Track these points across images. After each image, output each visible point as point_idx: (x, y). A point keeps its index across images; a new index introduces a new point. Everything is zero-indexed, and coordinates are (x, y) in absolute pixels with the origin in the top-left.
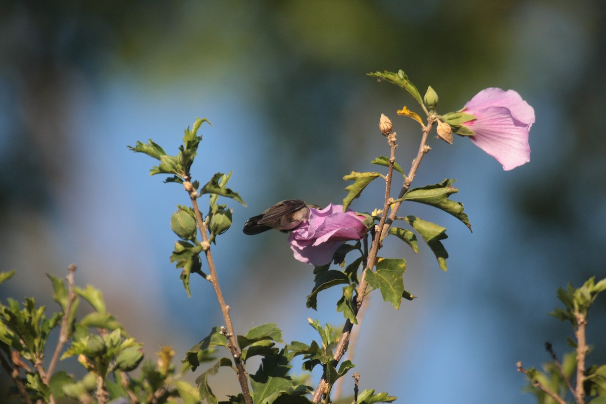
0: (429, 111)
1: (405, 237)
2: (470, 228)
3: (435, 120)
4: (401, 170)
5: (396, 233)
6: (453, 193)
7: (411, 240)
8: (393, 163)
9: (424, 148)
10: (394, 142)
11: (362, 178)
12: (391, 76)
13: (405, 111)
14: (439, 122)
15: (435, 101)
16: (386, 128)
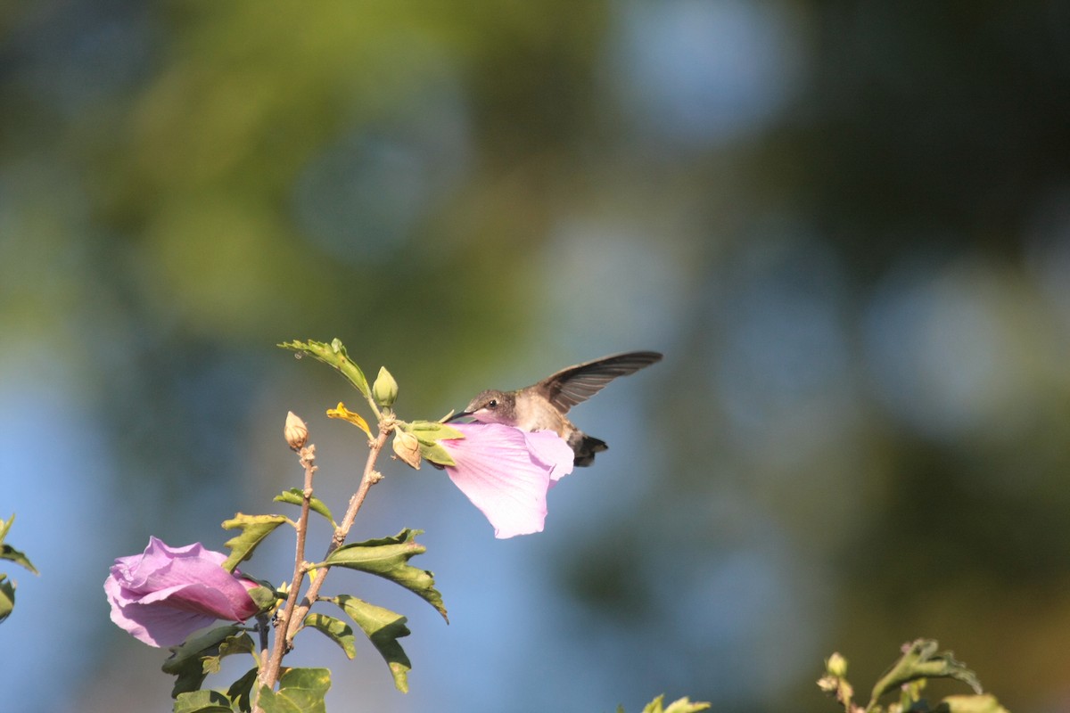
0: (381, 411)
1: (330, 630)
2: (445, 616)
3: (391, 428)
4: (329, 514)
5: (315, 624)
6: (416, 553)
7: (341, 635)
8: (308, 499)
9: (370, 475)
10: (311, 463)
11: (255, 526)
12: (315, 347)
13: (340, 411)
14: (398, 431)
15: (391, 393)
16: (296, 437)
